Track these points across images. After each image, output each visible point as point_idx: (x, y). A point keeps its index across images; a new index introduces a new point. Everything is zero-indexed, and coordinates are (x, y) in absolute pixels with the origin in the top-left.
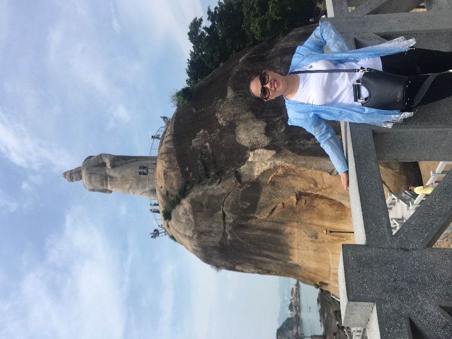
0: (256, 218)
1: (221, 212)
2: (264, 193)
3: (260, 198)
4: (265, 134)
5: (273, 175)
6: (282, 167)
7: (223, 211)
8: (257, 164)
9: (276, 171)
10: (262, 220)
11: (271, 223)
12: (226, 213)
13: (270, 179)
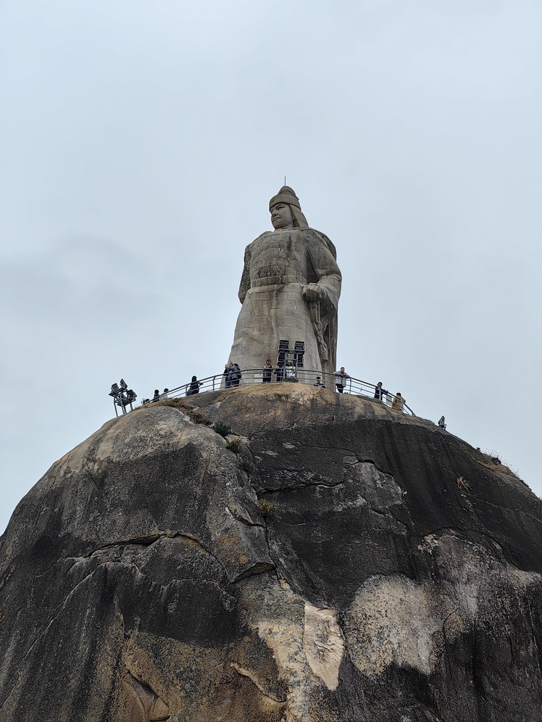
0: (127, 637)
1: (155, 531)
2: (201, 654)
3: (188, 642)
4: (393, 665)
5: (255, 679)
6: (283, 709)
7: (159, 537)
8: (294, 629)
9: (270, 690)
10: (120, 656)
11: (107, 685)
12: (151, 547)
13: (244, 672)
